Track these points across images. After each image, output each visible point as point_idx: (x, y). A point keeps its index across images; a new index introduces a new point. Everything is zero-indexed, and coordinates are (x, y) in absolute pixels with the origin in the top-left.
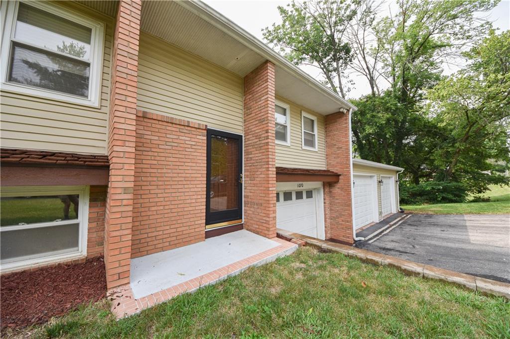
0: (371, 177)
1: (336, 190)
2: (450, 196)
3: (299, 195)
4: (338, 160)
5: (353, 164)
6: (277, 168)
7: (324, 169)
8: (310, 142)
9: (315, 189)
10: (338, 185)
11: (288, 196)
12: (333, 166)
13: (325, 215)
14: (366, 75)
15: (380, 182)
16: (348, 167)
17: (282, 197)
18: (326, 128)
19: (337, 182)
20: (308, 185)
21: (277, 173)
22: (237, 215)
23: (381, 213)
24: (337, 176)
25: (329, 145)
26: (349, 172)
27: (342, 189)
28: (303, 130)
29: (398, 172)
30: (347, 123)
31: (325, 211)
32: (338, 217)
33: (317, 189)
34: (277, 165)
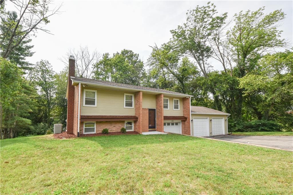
0: (207, 118)
1: (186, 123)
2: (266, 128)
3: (173, 124)
4: (187, 113)
5: (191, 114)
6: (164, 116)
7: (183, 116)
8: (176, 107)
9: (179, 122)
10: (187, 121)
11: (169, 124)
12: (185, 115)
13: (182, 131)
14: (221, 61)
15: (211, 120)
16: (190, 115)
17: (166, 125)
18: (183, 102)
19: (186, 120)
20: (175, 121)
21: (164, 118)
22: (155, 128)
23: (211, 133)
24: (186, 118)
25: (184, 108)
26: (190, 117)
27: (187, 122)
28: (174, 104)
29: (227, 115)
30: (189, 101)
31: (182, 129)
32: (186, 132)
33: (180, 122)
34: (164, 115)
